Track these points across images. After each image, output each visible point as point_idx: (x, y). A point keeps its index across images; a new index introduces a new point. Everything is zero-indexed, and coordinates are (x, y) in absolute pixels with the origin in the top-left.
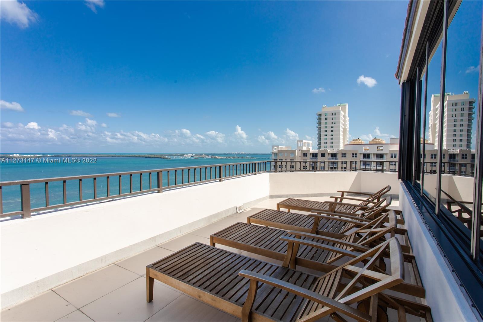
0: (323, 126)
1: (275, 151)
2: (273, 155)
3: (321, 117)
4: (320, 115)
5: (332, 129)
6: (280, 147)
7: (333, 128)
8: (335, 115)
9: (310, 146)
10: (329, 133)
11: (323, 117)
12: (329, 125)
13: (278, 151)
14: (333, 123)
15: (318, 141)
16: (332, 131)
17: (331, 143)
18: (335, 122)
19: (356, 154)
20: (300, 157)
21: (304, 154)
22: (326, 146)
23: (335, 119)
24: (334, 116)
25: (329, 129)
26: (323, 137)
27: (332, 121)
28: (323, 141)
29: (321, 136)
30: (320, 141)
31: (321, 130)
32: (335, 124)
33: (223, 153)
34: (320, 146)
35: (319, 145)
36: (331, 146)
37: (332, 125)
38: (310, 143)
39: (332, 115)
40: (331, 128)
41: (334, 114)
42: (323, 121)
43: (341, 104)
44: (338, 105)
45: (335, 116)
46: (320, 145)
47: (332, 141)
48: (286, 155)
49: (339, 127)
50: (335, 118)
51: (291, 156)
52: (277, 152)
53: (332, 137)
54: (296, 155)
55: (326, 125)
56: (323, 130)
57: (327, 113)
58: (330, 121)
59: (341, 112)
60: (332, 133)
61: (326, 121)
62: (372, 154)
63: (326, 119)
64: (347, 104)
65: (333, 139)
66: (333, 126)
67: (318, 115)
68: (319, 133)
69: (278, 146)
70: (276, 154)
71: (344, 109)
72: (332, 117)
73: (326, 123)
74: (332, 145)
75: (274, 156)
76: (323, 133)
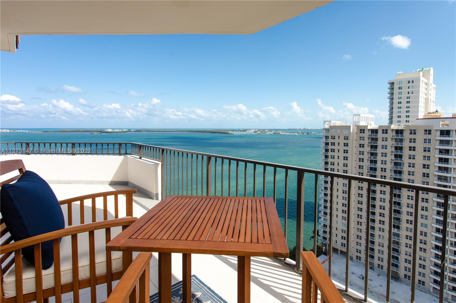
0: (396, 96)
1: (327, 127)
2: (324, 131)
3: (393, 86)
4: (393, 83)
5: (408, 100)
6: (332, 122)
7: (409, 98)
8: (413, 82)
9: (371, 121)
10: (404, 105)
11: (396, 86)
12: (404, 95)
13: (330, 126)
14: (410, 93)
15: (390, 114)
16: (408, 102)
17: (407, 117)
18: (412, 91)
19: (430, 131)
20: (356, 133)
21: (361, 130)
22: (400, 121)
23: (413, 88)
24: (410, 85)
25: (404, 101)
26: (395, 110)
27: (409, 90)
28: (395, 115)
29: (393, 109)
30: (392, 115)
31: (393, 101)
32: (412, 93)
33: (287, 128)
34: (392, 121)
35: (390, 119)
36: (406, 121)
37: (408, 95)
38: (371, 118)
39: (409, 83)
40: (407, 98)
41: (411, 82)
42: (396, 91)
43: (423, 69)
44: (418, 70)
45: (413, 84)
46: (392, 119)
47: (408, 114)
48: (339, 131)
49: (418, 97)
50: (413, 86)
51: (345, 133)
52: (329, 128)
53: (408, 109)
54: (352, 131)
55: (400, 96)
56: (395, 101)
57: (402, 81)
58: (405, 90)
59: (422, 78)
60: (408, 105)
61: (400, 90)
62: (453, 130)
63: (400, 88)
64: (432, 69)
65: (410, 112)
66: (409, 97)
67: (390, 84)
68: (390, 105)
69: (330, 122)
70: (327, 130)
71: (426, 75)
72: (409, 85)
73: (400, 93)
74: (407, 119)
75: (326, 132)
76: (396, 105)
